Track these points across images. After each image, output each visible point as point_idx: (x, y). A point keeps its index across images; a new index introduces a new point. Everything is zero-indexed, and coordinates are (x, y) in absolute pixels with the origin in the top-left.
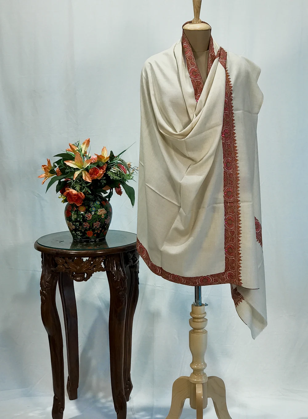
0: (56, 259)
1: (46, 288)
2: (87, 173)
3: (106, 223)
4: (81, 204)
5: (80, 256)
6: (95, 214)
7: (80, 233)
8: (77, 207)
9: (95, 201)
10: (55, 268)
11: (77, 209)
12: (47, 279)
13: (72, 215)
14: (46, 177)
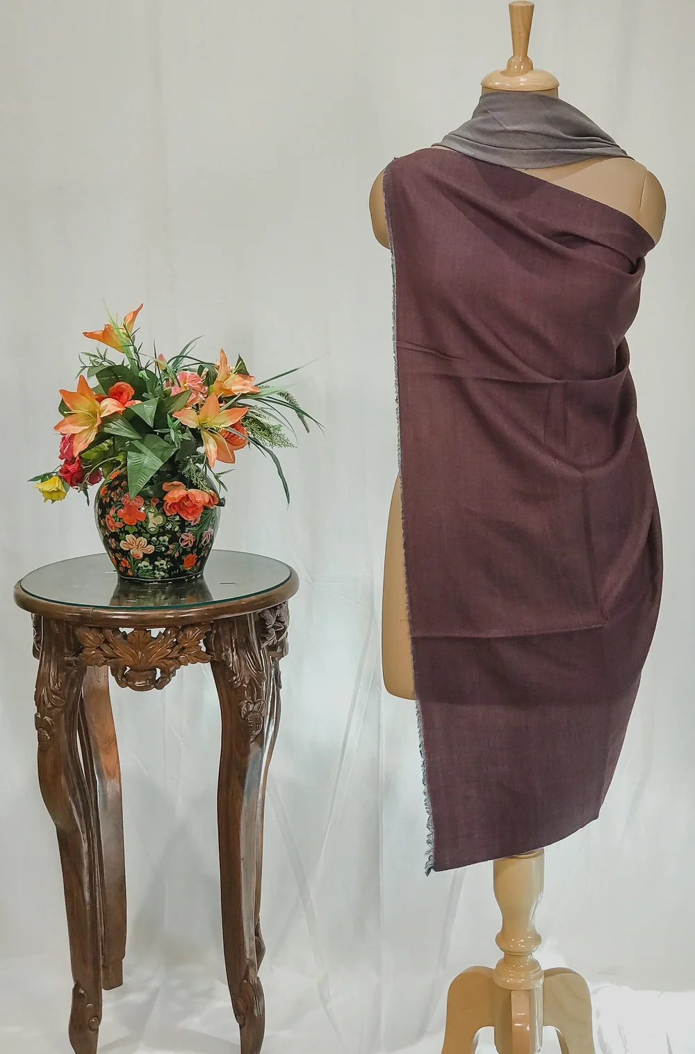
0: (80, 632)
1: (50, 709)
5: (142, 625)
10: (77, 655)
12: (55, 685)
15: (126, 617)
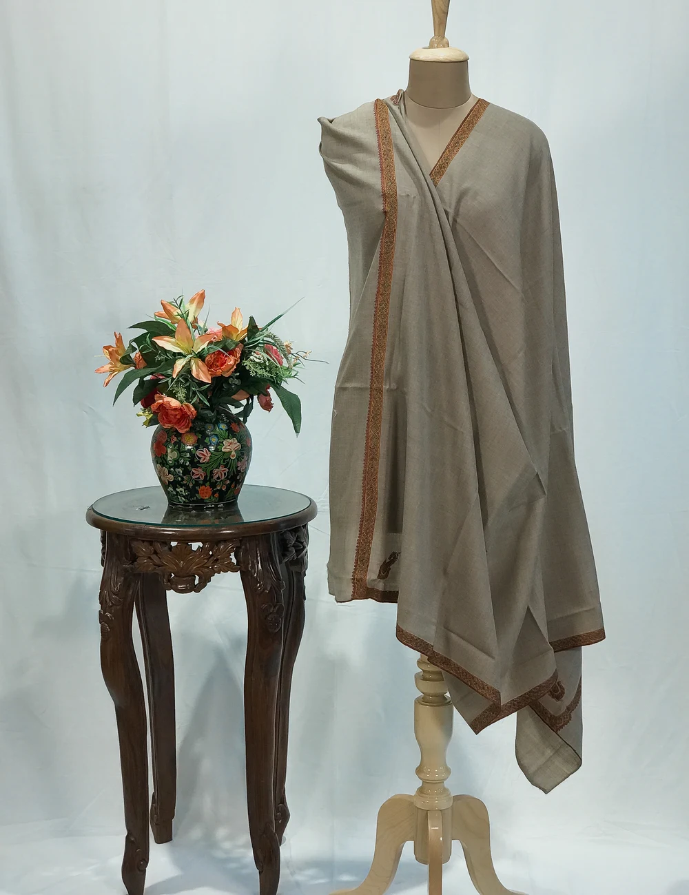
1: (111, 606)
2: (200, 363)
3: (239, 469)
4: (188, 429)
5: (185, 540)
6: (217, 450)
7: (185, 490)
8: (179, 435)
9: (216, 423)
10: (132, 563)
11: (179, 438)
12: (114, 587)
13: (167, 452)
14: (113, 371)
15: (171, 533)
